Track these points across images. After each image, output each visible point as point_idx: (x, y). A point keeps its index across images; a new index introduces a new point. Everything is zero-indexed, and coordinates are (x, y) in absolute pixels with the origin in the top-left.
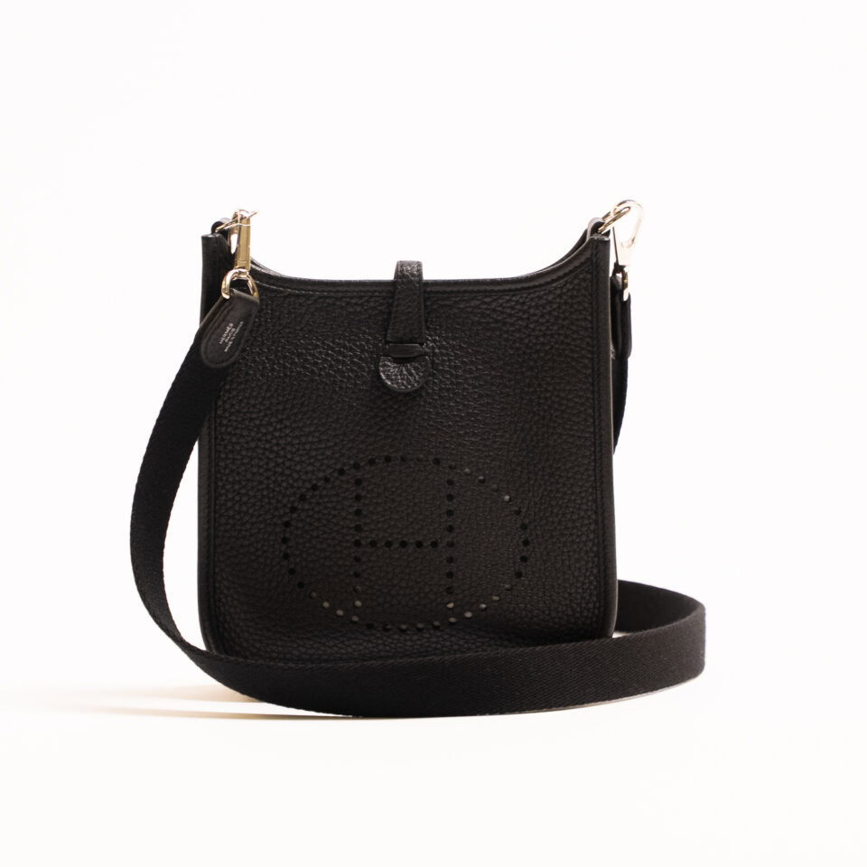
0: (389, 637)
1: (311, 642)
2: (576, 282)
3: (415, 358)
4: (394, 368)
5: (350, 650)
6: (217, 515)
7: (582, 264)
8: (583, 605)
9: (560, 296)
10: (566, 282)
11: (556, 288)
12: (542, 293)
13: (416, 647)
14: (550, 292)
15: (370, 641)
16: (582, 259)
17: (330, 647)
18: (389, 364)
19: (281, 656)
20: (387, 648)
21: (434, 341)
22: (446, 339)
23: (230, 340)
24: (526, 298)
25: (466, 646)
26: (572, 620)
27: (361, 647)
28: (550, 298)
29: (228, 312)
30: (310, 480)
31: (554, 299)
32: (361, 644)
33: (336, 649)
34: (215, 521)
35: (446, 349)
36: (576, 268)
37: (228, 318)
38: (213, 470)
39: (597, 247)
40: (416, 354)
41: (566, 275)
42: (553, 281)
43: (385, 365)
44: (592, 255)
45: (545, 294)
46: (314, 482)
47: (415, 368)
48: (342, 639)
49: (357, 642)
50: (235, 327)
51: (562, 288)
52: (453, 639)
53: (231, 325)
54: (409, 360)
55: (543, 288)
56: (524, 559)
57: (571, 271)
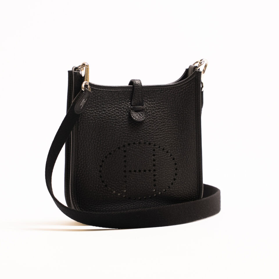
0: (135, 202)
1: (110, 205)
2: (191, 85)
3: (141, 110)
4: (135, 114)
5: (122, 207)
6: (78, 164)
7: (192, 79)
8: (193, 188)
9: (185, 90)
10: (187, 85)
11: (184, 87)
12: (179, 89)
13: (143, 205)
14: (182, 89)
15: (129, 203)
16: (193, 78)
17: (116, 206)
18: (133, 112)
19: (99, 210)
20: (134, 205)
21: (146, 105)
22: (149, 104)
23: (83, 105)
24: (175, 90)
25: (159, 203)
26: (190, 193)
27: (126, 206)
28: (182, 90)
29: (84, 95)
30: (109, 151)
31: (183, 90)
32: (126, 205)
33: (118, 207)
34: (77, 166)
35: (150, 107)
36: (191, 81)
37: (84, 97)
38: (77, 149)
39: (198, 74)
40: (141, 109)
41: (187, 83)
42: (183, 85)
43: (132, 113)
44: (196, 76)
45: (180, 89)
46: (110, 152)
47: (142, 114)
48: (120, 203)
49: (125, 204)
50: (85, 100)
51: (186, 87)
52: (155, 201)
53: (84, 100)
54: (139, 111)
55: (180, 87)
56: (176, 174)
57: (189, 82)
